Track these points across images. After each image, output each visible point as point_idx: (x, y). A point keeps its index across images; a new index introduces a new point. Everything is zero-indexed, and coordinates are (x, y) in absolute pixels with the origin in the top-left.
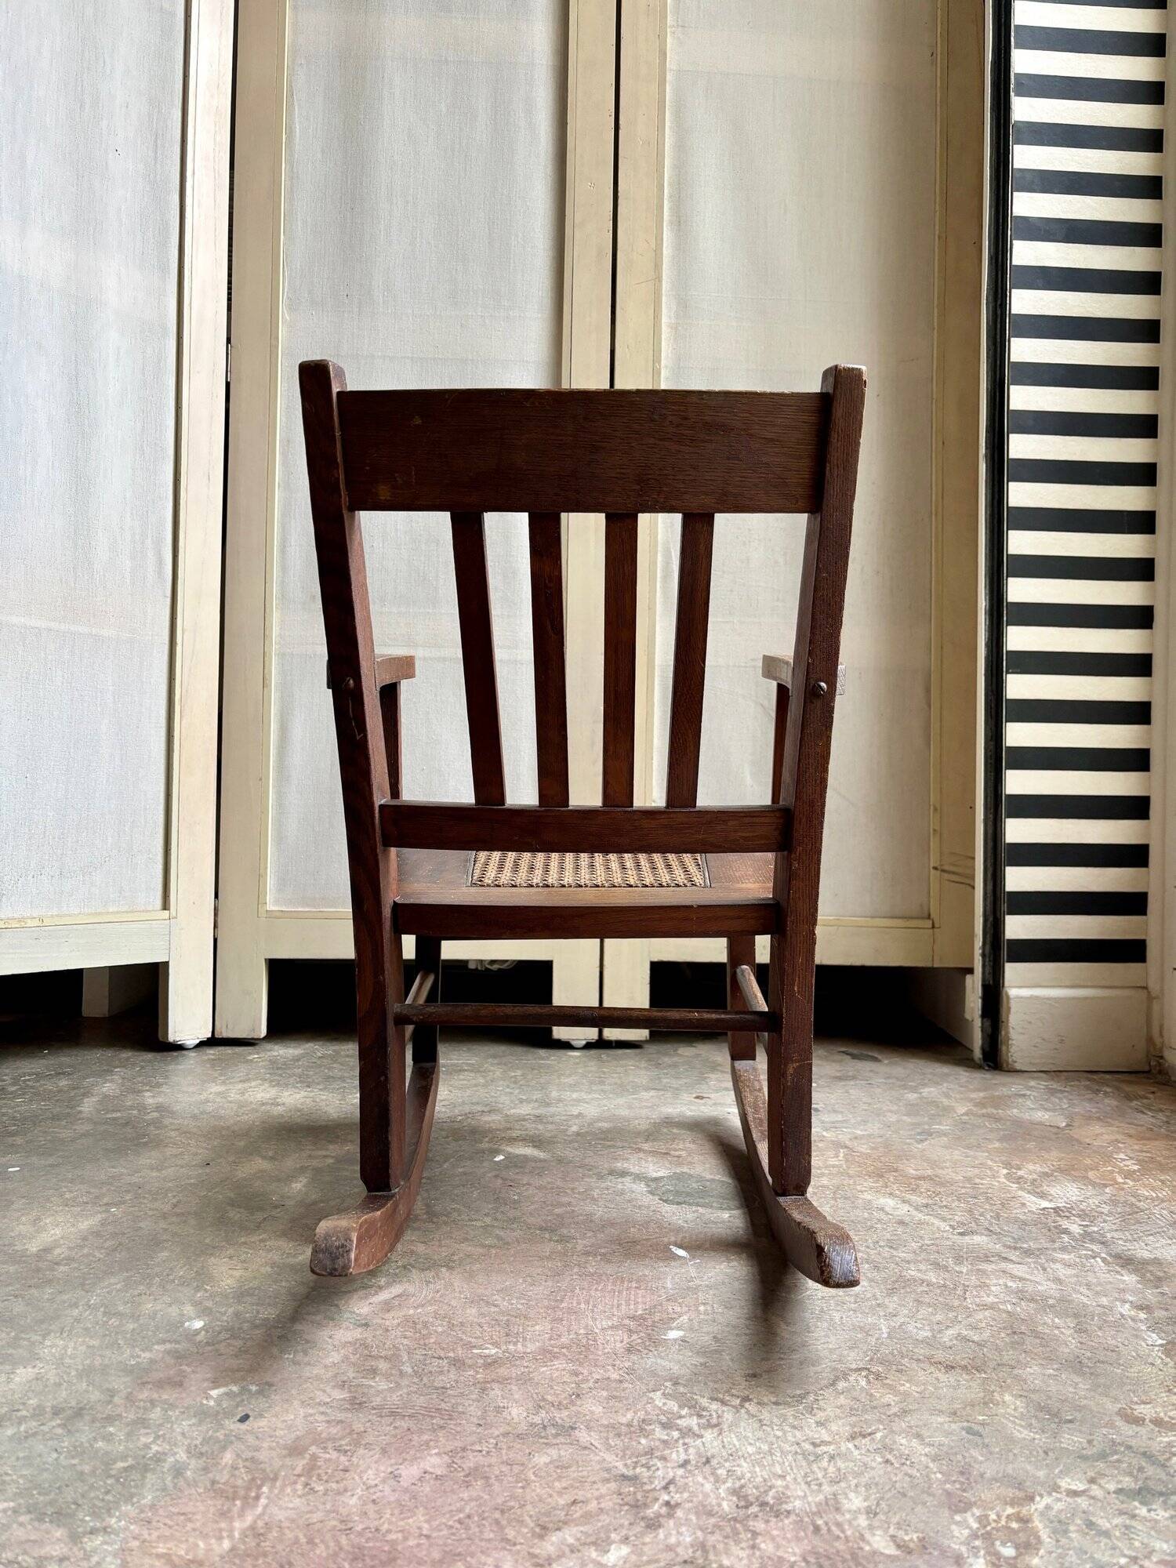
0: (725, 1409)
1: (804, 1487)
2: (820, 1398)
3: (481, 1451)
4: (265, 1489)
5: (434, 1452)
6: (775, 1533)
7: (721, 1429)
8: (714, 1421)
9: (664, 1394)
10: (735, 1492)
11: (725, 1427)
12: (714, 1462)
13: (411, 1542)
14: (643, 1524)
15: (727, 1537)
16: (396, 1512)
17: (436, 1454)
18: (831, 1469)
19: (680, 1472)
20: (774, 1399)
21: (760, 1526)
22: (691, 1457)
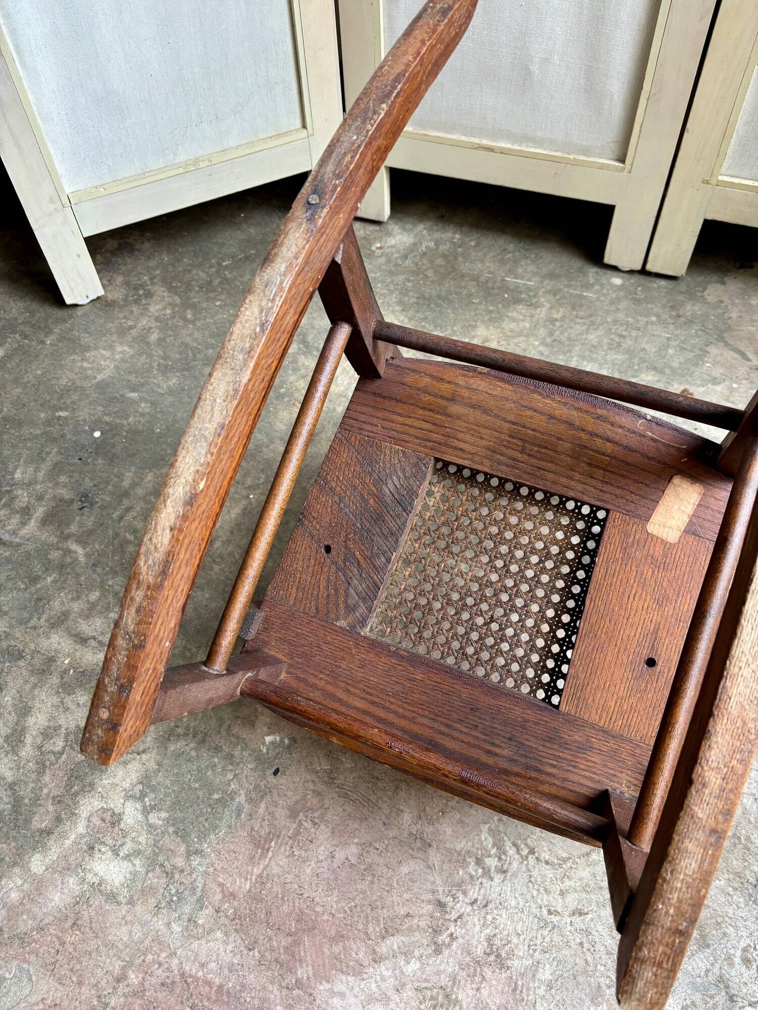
0: (516, 857)
1: (526, 948)
2: (574, 866)
3: (378, 849)
4: (273, 844)
5: (356, 841)
6: (494, 982)
7: (506, 877)
8: (505, 867)
9: (489, 829)
10: (489, 939)
11: (509, 874)
12: (490, 906)
13: (325, 917)
14: (433, 948)
15: (469, 976)
16: (325, 889)
17: (357, 844)
18: (548, 939)
19: (469, 908)
20: (547, 857)
21: (488, 973)
22: (480, 898)
